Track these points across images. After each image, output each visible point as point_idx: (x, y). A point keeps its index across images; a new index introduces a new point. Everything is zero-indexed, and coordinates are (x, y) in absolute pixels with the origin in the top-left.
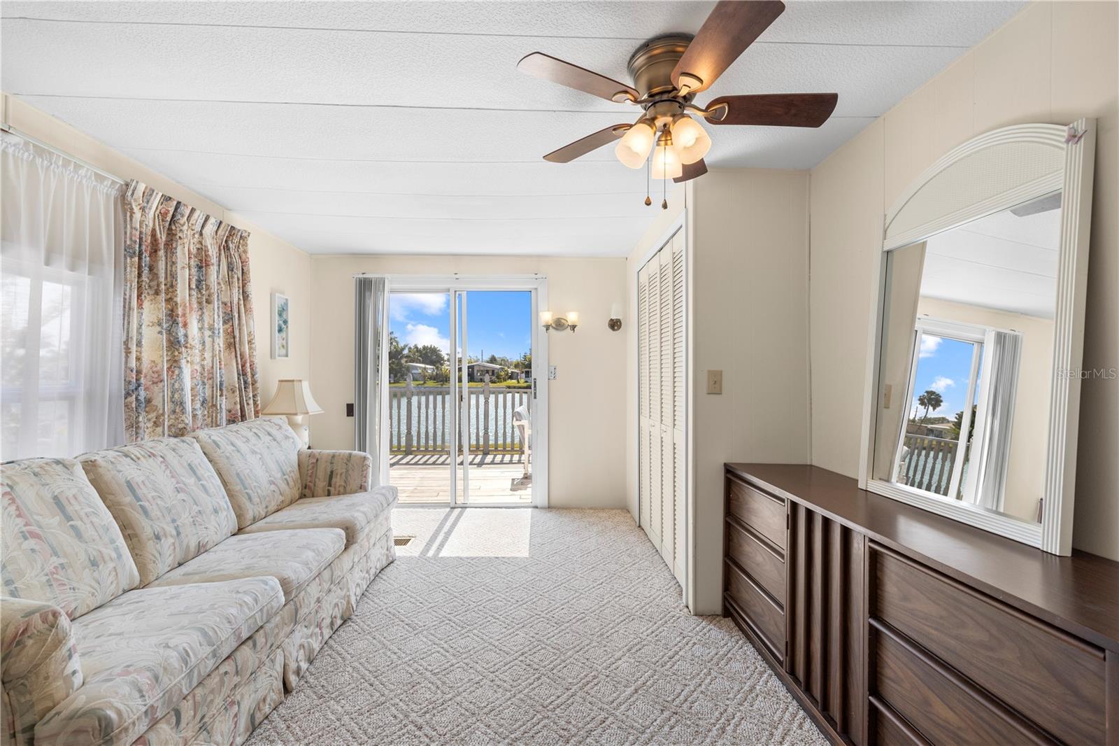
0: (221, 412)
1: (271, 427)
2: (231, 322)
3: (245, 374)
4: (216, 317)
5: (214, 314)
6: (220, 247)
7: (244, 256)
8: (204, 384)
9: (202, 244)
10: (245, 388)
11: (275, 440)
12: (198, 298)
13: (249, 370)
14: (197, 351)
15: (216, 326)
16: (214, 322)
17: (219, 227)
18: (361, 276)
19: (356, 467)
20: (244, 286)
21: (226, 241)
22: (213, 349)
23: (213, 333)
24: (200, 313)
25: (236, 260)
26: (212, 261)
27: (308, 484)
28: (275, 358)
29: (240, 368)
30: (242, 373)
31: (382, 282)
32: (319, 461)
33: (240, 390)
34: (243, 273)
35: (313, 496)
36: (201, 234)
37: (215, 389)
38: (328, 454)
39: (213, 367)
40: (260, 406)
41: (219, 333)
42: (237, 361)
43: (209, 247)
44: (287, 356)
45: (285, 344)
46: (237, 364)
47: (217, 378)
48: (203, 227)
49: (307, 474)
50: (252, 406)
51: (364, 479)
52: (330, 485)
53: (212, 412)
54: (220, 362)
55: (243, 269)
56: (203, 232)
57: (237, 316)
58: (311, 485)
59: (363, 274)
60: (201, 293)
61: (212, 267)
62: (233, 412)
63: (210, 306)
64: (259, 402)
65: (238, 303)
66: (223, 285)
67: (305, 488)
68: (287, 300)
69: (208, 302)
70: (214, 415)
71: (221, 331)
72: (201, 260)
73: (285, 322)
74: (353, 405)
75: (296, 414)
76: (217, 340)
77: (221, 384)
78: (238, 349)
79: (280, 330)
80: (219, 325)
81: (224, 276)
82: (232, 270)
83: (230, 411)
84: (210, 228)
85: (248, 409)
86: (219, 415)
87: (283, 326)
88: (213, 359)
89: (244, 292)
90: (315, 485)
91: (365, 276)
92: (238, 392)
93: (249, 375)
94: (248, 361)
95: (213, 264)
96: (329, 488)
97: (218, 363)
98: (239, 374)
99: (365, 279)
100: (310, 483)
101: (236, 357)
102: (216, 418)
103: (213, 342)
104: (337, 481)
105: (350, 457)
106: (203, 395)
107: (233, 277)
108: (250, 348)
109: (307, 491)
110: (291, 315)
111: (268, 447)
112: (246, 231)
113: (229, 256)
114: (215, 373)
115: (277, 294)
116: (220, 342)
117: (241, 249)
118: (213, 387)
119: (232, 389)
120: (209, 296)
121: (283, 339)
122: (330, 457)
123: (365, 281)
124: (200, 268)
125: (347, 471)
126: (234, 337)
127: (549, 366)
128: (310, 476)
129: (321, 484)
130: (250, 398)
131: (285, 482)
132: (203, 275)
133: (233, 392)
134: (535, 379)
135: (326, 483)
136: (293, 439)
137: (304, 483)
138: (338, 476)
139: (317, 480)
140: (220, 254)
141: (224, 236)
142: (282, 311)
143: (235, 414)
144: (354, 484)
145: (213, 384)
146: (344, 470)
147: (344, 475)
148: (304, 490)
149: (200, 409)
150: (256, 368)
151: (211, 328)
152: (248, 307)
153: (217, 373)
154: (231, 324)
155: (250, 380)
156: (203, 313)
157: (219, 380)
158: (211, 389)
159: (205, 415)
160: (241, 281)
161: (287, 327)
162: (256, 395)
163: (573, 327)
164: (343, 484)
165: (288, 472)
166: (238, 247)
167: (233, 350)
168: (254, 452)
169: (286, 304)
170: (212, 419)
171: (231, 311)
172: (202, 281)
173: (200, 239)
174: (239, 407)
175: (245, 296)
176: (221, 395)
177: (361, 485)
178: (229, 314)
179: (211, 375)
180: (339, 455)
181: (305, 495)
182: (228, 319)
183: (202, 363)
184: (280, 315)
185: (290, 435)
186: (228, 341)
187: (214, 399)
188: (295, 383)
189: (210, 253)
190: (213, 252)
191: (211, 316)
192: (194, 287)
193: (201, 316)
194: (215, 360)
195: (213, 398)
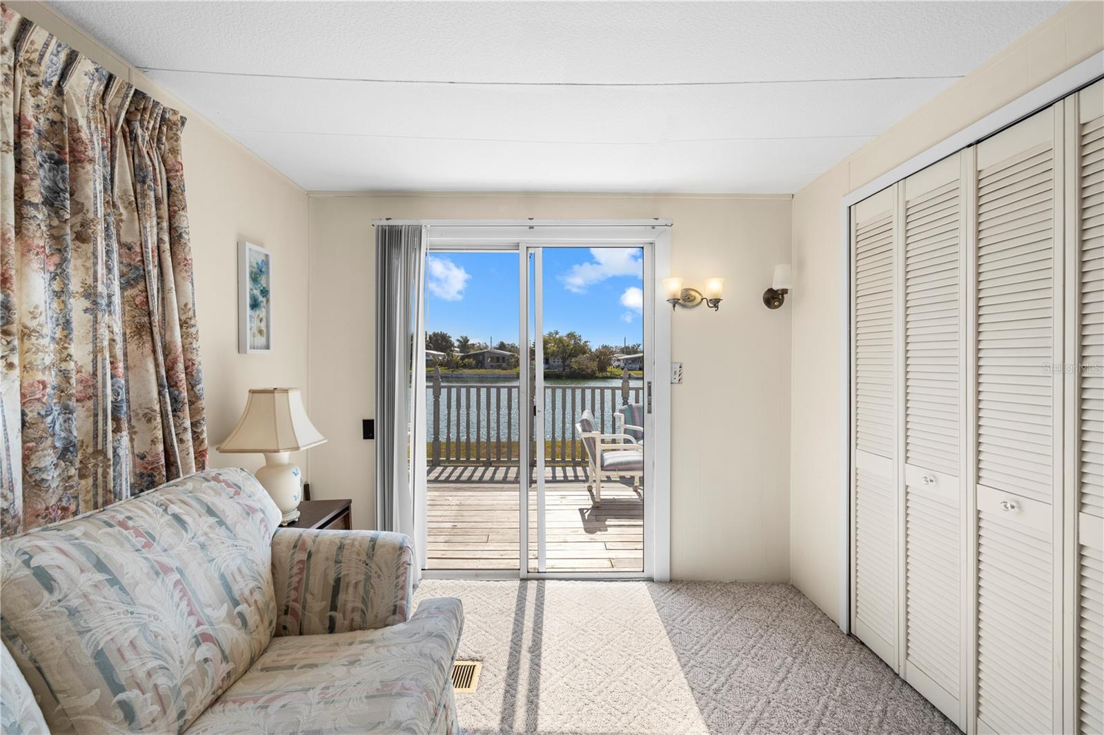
0: (116, 464)
1: (218, 493)
2: (142, 284)
3: (172, 384)
4: (101, 270)
5: (95, 264)
6: (112, 131)
7: (171, 159)
8: (67, 410)
9: (62, 113)
10: (174, 411)
11: (221, 523)
12: (51, 227)
13: (183, 376)
14: (46, 341)
15: (101, 288)
16: (96, 280)
17: (107, 87)
18: (385, 223)
19: (384, 569)
20: (171, 217)
21: (128, 121)
22: (95, 337)
23: (95, 303)
24: (56, 259)
25: (152, 161)
26: (90, 153)
27: (291, 604)
28: (245, 352)
29: (163, 373)
30: (169, 382)
31: (418, 231)
32: (313, 558)
33: (164, 415)
34: (169, 191)
35: (301, 634)
36: (59, 90)
37: (100, 418)
38: (332, 543)
39: (95, 374)
40: (206, 442)
41: (109, 304)
42: (156, 360)
43: (82, 122)
44: (267, 347)
45: (264, 328)
46: (157, 365)
47: (105, 395)
48: (63, 76)
49: (289, 585)
50: (191, 443)
51: (400, 593)
52: (334, 607)
53: (96, 465)
54: (112, 363)
55: (169, 185)
56: (66, 88)
57: (154, 272)
58: (298, 606)
59: (388, 219)
60: (59, 216)
61: (89, 167)
62: (149, 458)
63: (88, 248)
64: (205, 435)
65: (158, 248)
66: (122, 210)
67: (286, 612)
68: (267, 256)
69: (81, 237)
70: (100, 471)
71: (117, 300)
72: (60, 148)
73: (265, 292)
74: (373, 421)
75: (277, 451)
76: (104, 319)
77: (116, 408)
78: (157, 338)
79: (255, 305)
80: (111, 286)
81: (125, 192)
82: (144, 182)
83: (143, 457)
84: (82, 84)
85: (181, 451)
86: (111, 471)
87: (261, 298)
88: (95, 358)
89: (172, 229)
90: (304, 608)
91: (391, 223)
92: (159, 420)
93: (183, 385)
94: (181, 359)
95: (91, 161)
96: (333, 613)
97: (108, 366)
98: (160, 385)
99: (391, 227)
100: (295, 604)
101: (154, 351)
102: (105, 475)
103: (95, 321)
104: (349, 598)
105: (373, 547)
106: (63, 435)
107: (144, 196)
108: (184, 336)
109: (289, 620)
110: (276, 281)
111: (203, 546)
112: (175, 112)
113: (134, 154)
114: (100, 385)
115: (247, 244)
116: (115, 322)
117: (166, 146)
118: (96, 415)
119: (145, 415)
120: (82, 225)
121: (261, 320)
122: (335, 549)
123: (390, 232)
124: (57, 163)
125: (368, 578)
126: (150, 314)
127: (672, 363)
128: (296, 589)
129: (317, 606)
130: (185, 429)
131: (238, 621)
132: (64, 180)
133: (149, 421)
134: (649, 383)
135: (325, 604)
136: (263, 512)
137: (284, 602)
138: (351, 590)
139: (309, 597)
140: (113, 146)
141: (121, 107)
142: (259, 273)
143: (153, 463)
144: (381, 607)
145: (96, 409)
146: (362, 577)
147: (361, 586)
148: (283, 617)
149: (56, 465)
150: (199, 371)
151: (90, 293)
152: (180, 256)
153: (104, 385)
154: (141, 286)
155: (185, 394)
156: (64, 260)
157: (110, 399)
158: (91, 419)
159: (70, 477)
160: (165, 207)
161: (268, 301)
162: (198, 422)
163: (715, 302)
164: (360, 605)
165: (247, 592)
166: (159, 140)
167: (147, 338)
168: (161, 570)
169: (266, 262)
170: (96, 479)
171: (143, 261)
172: (64, 191)
173: (58, 102)
174: (161, 447)
175: (176, 237)
176: (117, 430)
177: (396, 606)
178: (137, 268)
179: (91, 391)
180: (353, 545)
181: (285, 628)
182: (134, 277)
183: (64, 366)
184: (255, 279)
185: (257, 506)
186: (137, 320)
187: (100, 439)
188: (277, 395)
189: (84, 135)
190: (92, 136)
191: (87, 269)
192: (37, 199)
193: (59, 265)
194: (99, 358)
195: (96, 437)
